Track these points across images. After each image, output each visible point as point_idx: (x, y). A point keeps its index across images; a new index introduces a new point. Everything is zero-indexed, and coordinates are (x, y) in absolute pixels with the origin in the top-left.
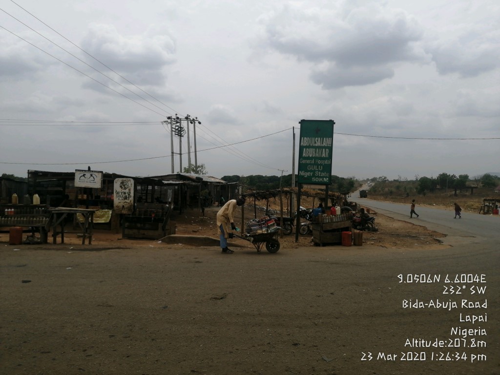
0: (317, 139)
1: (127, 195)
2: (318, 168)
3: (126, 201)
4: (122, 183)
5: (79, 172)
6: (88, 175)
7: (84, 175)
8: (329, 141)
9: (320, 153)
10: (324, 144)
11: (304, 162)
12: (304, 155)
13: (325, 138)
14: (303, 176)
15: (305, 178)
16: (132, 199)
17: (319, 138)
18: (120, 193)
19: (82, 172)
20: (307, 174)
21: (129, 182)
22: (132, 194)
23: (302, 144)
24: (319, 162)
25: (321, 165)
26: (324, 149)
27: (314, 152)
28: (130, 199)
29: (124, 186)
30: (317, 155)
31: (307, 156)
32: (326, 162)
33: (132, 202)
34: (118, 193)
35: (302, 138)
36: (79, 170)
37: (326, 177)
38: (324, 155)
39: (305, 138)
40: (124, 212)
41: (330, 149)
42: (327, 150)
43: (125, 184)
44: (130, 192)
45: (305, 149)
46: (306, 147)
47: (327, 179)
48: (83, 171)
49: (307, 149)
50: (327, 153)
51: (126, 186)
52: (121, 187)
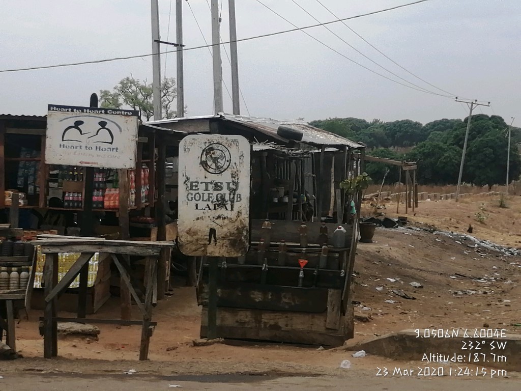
1: (225, 191)
3: (222, 212)
4: (209, 151)
5: (59, 115)
6: (91, 122)
7: (78, 124)
16: (243, 205)
18: (202, 187)
19: (70, 114)
21: (233, 150)
22: (244, 189)
28: (236, 205)
29: (215, 160)
33: (245, 216)
34: (192, 186)
36: (60, 107)
40: (215, 250)
43: (218, 153)
44: (236, 184)
48: (73, 108)
51: (221, 162)
52: (204, 164)
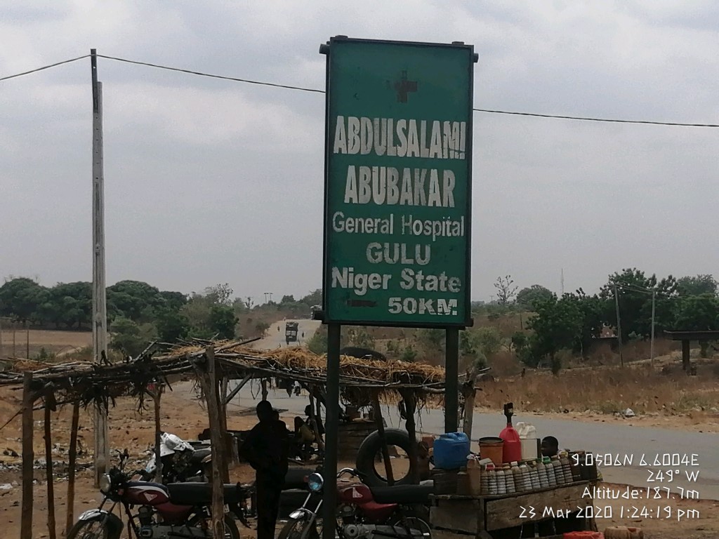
0: (401, 124)
2: (411, 254)
8: (456, 135)
9: (419, 185)
10: (435, 150)
11: (349, 225)
12: (350, 194)
13: (436, 124)
14: (349, 292)
15: (359, 302)
17: (413, 122)
20: (363, 284)
23: (339, 145)
24: (417, 227)
25: (424, 240)
26: (434, 173)
27: (393, 185)
30: (407, 196)
31: (364, 199)
32: (447, 228)
35: (340, 119)
37: (447, 296)
38: (434, 197)
39: (353, 120)
41: (463, 169)
42: (449, 175)
45: (351, 169)
46: (359, 160)
47: (454, 302)
49: (364, 170)
50: (448, 190)
